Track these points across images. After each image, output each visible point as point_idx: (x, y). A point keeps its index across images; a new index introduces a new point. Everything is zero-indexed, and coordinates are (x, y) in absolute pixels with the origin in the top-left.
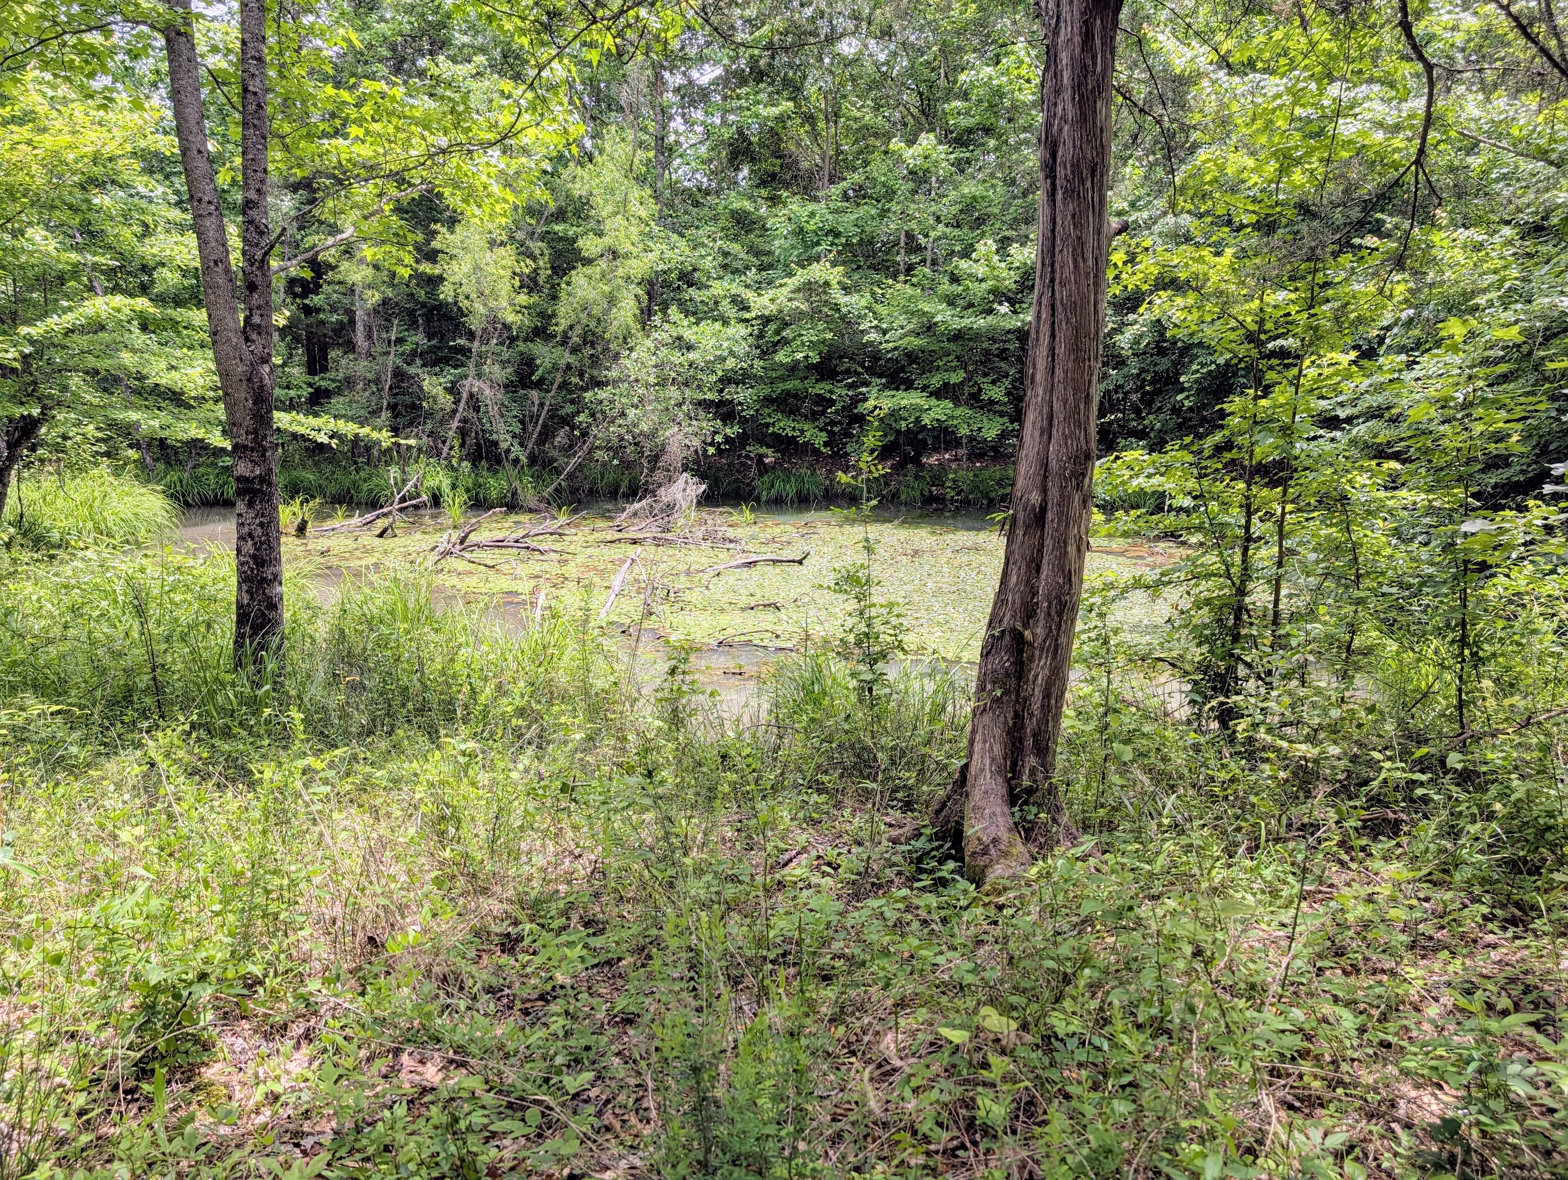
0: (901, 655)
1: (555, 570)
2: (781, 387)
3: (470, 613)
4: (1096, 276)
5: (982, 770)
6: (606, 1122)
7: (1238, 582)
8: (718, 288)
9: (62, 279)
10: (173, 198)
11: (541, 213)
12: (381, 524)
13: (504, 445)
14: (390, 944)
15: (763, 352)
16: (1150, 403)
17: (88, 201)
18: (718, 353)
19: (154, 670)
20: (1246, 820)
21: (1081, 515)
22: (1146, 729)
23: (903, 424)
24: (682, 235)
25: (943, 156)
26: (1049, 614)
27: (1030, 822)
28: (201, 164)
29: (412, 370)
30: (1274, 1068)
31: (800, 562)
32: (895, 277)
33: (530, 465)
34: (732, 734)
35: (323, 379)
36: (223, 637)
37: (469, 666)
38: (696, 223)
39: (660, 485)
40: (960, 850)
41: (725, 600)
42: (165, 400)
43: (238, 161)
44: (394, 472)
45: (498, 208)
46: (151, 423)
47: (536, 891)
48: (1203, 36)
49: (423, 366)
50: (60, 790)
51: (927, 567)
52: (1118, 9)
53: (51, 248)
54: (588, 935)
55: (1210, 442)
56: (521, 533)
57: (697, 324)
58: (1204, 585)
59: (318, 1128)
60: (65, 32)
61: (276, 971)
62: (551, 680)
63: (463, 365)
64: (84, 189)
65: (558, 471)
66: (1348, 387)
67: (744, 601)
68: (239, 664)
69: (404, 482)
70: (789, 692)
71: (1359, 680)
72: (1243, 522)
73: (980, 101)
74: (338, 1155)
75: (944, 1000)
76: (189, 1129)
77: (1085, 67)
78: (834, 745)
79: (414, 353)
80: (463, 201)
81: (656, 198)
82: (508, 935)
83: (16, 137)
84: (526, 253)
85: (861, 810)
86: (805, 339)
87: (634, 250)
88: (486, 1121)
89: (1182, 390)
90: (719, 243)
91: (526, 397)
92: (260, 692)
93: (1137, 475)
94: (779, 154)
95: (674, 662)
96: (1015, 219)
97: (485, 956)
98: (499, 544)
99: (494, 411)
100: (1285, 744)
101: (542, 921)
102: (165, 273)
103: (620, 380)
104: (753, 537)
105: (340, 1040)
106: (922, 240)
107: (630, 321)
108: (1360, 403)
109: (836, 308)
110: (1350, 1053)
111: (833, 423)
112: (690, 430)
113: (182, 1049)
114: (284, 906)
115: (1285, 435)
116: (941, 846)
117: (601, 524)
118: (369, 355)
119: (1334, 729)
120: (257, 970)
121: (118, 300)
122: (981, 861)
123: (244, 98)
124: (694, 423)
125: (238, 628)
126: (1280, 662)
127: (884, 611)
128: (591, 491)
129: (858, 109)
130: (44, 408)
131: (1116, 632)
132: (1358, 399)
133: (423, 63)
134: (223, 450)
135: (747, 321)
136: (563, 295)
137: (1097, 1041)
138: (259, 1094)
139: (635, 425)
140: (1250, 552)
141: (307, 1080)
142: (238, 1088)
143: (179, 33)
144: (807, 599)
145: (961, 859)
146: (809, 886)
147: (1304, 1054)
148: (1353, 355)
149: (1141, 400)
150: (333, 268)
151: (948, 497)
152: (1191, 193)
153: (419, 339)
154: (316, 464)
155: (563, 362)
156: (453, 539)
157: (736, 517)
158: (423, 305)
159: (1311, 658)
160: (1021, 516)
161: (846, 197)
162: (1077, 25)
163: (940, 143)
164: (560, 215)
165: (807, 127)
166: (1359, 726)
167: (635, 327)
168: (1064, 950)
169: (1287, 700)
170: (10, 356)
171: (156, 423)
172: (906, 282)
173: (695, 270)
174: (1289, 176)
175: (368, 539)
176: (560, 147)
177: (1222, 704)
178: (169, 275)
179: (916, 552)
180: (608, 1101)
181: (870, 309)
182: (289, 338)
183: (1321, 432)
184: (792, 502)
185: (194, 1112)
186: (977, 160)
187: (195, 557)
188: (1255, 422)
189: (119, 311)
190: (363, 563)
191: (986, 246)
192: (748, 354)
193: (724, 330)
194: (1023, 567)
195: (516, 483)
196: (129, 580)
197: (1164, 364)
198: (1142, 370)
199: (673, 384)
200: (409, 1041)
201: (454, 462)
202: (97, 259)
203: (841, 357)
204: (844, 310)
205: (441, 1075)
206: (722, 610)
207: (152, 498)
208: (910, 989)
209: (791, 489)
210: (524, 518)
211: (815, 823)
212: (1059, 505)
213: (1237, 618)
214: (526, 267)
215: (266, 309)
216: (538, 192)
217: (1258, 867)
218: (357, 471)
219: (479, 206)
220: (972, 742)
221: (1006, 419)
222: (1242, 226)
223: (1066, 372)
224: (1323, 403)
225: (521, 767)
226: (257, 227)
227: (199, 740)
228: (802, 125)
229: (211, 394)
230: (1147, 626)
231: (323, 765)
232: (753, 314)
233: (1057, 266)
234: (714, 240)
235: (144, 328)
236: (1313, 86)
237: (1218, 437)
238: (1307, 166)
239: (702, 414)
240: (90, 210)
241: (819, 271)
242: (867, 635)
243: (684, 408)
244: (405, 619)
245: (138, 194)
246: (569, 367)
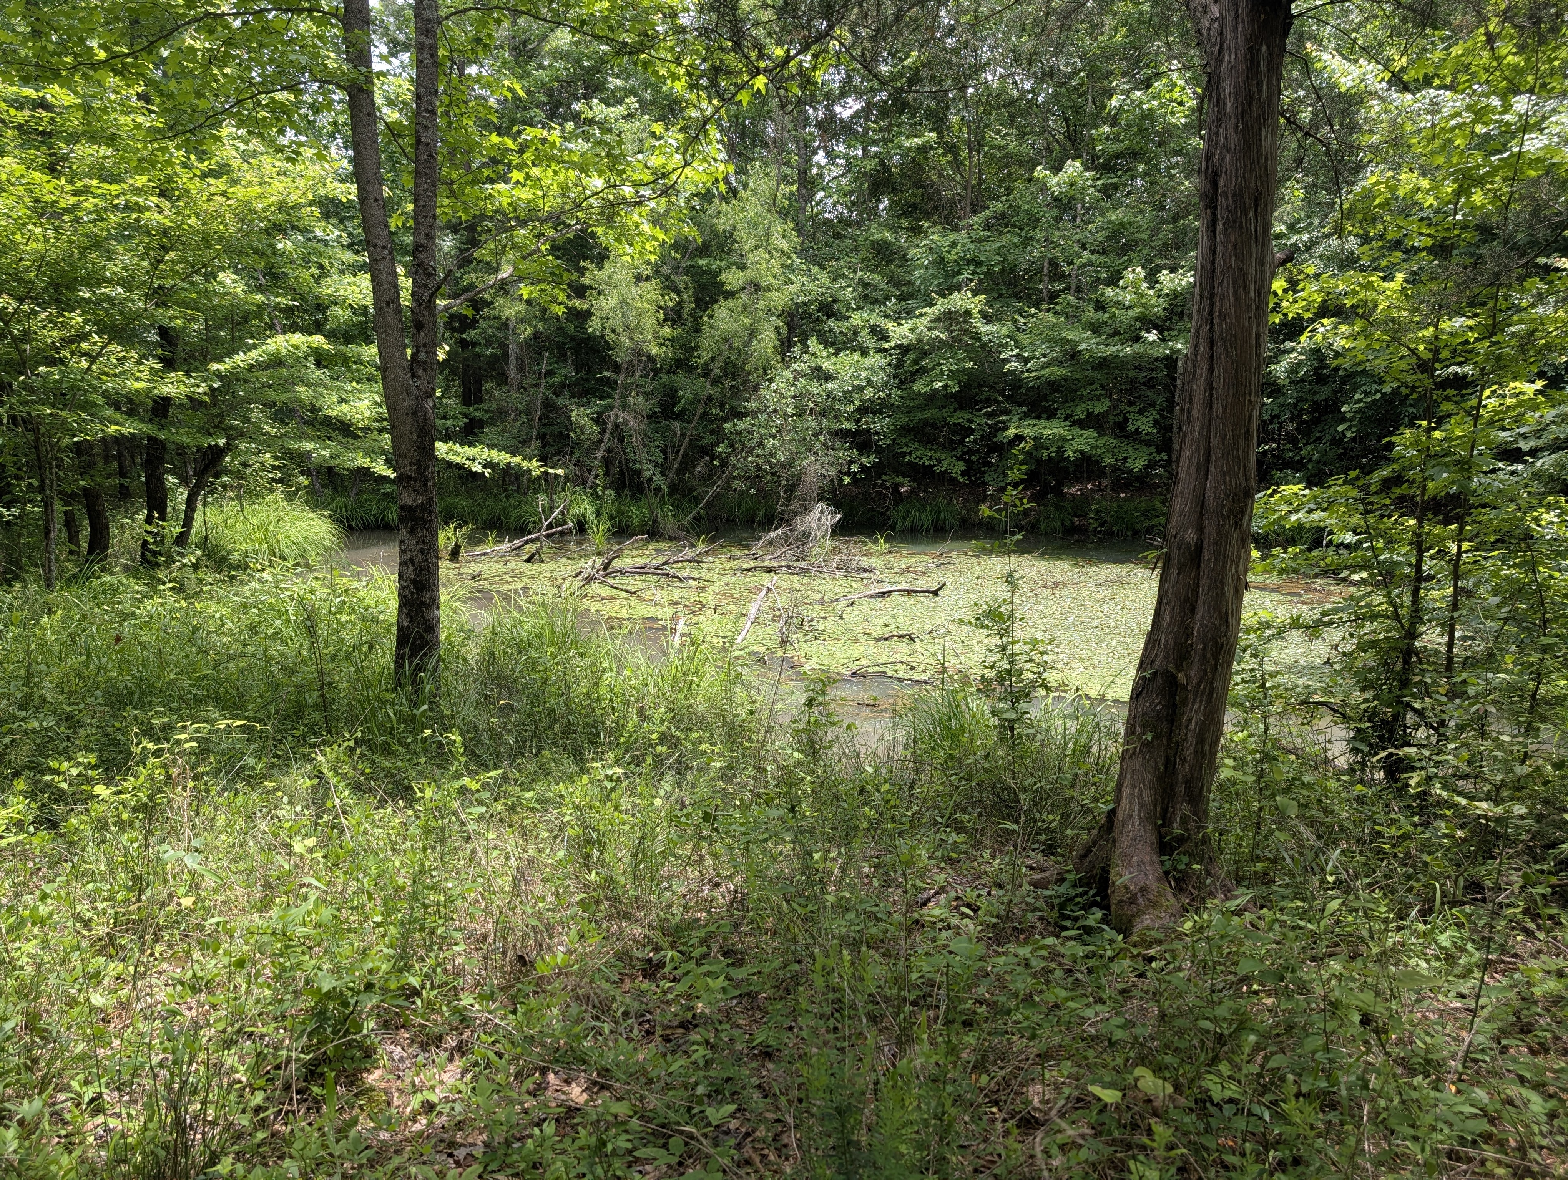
0: (1042, 692)
1: (693, 597)
2: (919, 415)
3: (614, 638)
4: (1258, 308)
5: (1130, 816)
6: (746, 1155)
7: (1407, 625)
8: (857, 319)
9: (246, 318)
10: (346, 240)
11: (686, 247)
12: (529, 549)
13: (647, 474)
14: (539, 963)
15: (901, 381)
16: (1307, 434)
17: (273, 246)
18: (856, 383)
19: (322, 687)
20: (1418, 880)
21: (1239, 555)
22: (1306, 779)
23: (1045, 453)
24: (822, 267)
25: (1089, 183)
26: (1204, 656)
27: (1180, 871)
28: (376, 211)
29: (561, 402)
30: (1452, 1151)
31: (936, 593)
32: (1037, 306)
33: (670, 495)
34: (870, 770)
35: (477, 410)
36: (383, 656)
37: (612, 690)
38: (837, 254)
39: (795, 514)
40: (1105, 897)
41: (858, 630)
42: (334, 430)
43: (410, 207)
44: (542, 500)
45: (648, 247)
46: (323, 452)
47: (678, 918)
48: (1371, 52)
49: (571, 397)
50: (240, 800)
51: (1068, 600)
52: (1286, 34)
53: (239, 290)
54: (728, 965)
55: (1377, 477)
56: (661, 560)
57: (836, 354)
58: (1368, 627)
59: (470, 1140)
60: (260, 93)
61: (432, 984)
62: (691, 706)
63: (609, 396)
64: (268, 234)
65: (697, 500)
66: (1532, 418)
67: (878, 631)
68: (399, 683)
69: (552, 509)
70: (926, 726)
71: (1546, 731)
72: (1413, 560)
73: (1129, 126)
74: (489, 1168)
75: (1091, 1053)
76: (352, 1133)
77: (1249, 94)
78: (973, 784)
79: (562, 385)
80: (616, 240)
81: (798, 231)
82: (650, 960)
83: (212, 189)
84: (669, 286)
85: (1000, 851)
86: (945, 368)
87: (776, 283)
88: (629, 1145)
89: (1343, 419)
90: (859, 274)
91: (668, 428)
92: (418, 712)
93: (1297, 511)
94: (919, 184)
95: (810, 694)
96: (1165, 245)
97: (627, 981)
98: (640, 571)
99: (637, 441)
100: (1463, 801)
101: (682, 948)
102: (338, 311)
103: (760, 411)
104: (887, 567)
105: (491, 1055)
106: (1066, 269)
107: (770, 351)
108: (1545, 434)
109: (977, 337)
110: (1538, 1139)
111: (971, 452)
112: (827, 459)
113: (349, 1054)
114: (441, 922)
115: (1462, 470)
116: (1086, 893)
117: (738, 552)
118: (520, 386)
119: (1518, 786)
120: (415, 982)
121: (297, 338)
122: (1129, 911)
123: (417, 149)
124: (831, 452)
125: (397, 648)
126: (1455, 713)
127: (1027, 647)
128: (728, 520)
129: (1003, 138)
130: (229, 438)
131: (1272, 675)
132: (1543, 430)
133: (577, 106)
134: (386, 478)
135: (885, 350)
136: (706, 329)
137: (1256, 1109)
138: (415, 1102)
139: (773, 455)
140: (1422, 593)
141: (460, 1092)
142: (396, 1095)
143: (361, 90)
144: (942, 631)
145: (1106, 907)
146: (949, 927)
147: (1488, 1137)
148: (1539, 384)
149: (1297, 429)
150: (489, 304)
151: (1091, 528)
152: (1360, 216)
153: (567, 371)
154: (469, 491)
155: (704, 394)
156: (597, 565)
157: (870, 547)
158: (572, 338)
159: (1492, 709)
160: (1175, 554)
161: (988, 226)
162: (1242, 52)
163: (1087, 169)
164: (704, 250)
165: (949, 157)
166: (1546, 783)
167: (775, 358)
168: (1221, 1011)
169: (1465, 754)
170: (201, 390)
171: (326, 453)
172: (1048, 311)
173: (835, 301)
174: (1468, 197)
175: (517, 564)
176: (708, 185)
177: (1391, 755)
178: (340, 312)
179: (1057, 584)
180: (747, 1134)
181: (1011, 337)
182: (447, 371)
183: (1501, 465)
184: (928, 531)
185: (357, 1116)
186: (1125, 185)
187: (359, 580)
188: (1428, 456)
189: (297, 347)
190: (512, 587)
191: (1135, 273)
192: (886, 384)
193: (862, 360)
194: (1177, 607)
195: (658, 512)
196: (301, 600)
197: (1324, 393)
198: (1299, 400)
199: (811, 414)
200: (557, 1061)
201: (599, 490)
202: (279, 299)
203: (980, 386)
204: (985, 339)
205: (585, 1096)
206: (856, 641)
207: (320, 522)
208: (1056, 1040)
209: (927, 519)
210: (664, 545)
211: (953, 862)
212: (1216, 543)
213: (1406, 662)
214: (670, 300)
215: (431, 347)
216: (686, 229)
217: (1432, 931)
218: (507, 498)
219: (631, 245)
220: (1119, 786)
221: (1153, 449)
222: (1416, 250)
223: (1224, 407)
224: (1503, 434)
225: (662, 792)
226: (426, 269)
227: (363, 755)
228: (945, 155)
229: (376, 425)
230: (1303, 667)
231: (478, 786)
232: (892, 344)
233: (1217, 299)
234: (855, 272)
235: (318, 364)
236: (1495, 102)
237: (1386, 472)
238: (1489, 186)
239: (838, 444)
240: (274, 253)
241: (961, 300)
242: (1008, 672)
243: (821, 438)
244: (552, 644)
245: (315, 237)
246: (710, 398)
